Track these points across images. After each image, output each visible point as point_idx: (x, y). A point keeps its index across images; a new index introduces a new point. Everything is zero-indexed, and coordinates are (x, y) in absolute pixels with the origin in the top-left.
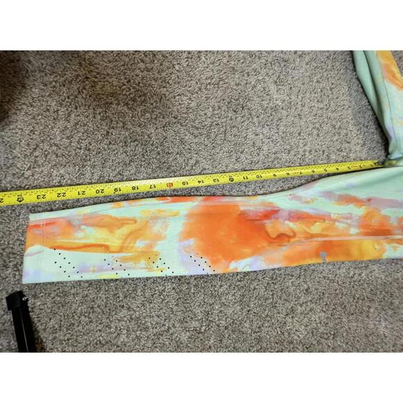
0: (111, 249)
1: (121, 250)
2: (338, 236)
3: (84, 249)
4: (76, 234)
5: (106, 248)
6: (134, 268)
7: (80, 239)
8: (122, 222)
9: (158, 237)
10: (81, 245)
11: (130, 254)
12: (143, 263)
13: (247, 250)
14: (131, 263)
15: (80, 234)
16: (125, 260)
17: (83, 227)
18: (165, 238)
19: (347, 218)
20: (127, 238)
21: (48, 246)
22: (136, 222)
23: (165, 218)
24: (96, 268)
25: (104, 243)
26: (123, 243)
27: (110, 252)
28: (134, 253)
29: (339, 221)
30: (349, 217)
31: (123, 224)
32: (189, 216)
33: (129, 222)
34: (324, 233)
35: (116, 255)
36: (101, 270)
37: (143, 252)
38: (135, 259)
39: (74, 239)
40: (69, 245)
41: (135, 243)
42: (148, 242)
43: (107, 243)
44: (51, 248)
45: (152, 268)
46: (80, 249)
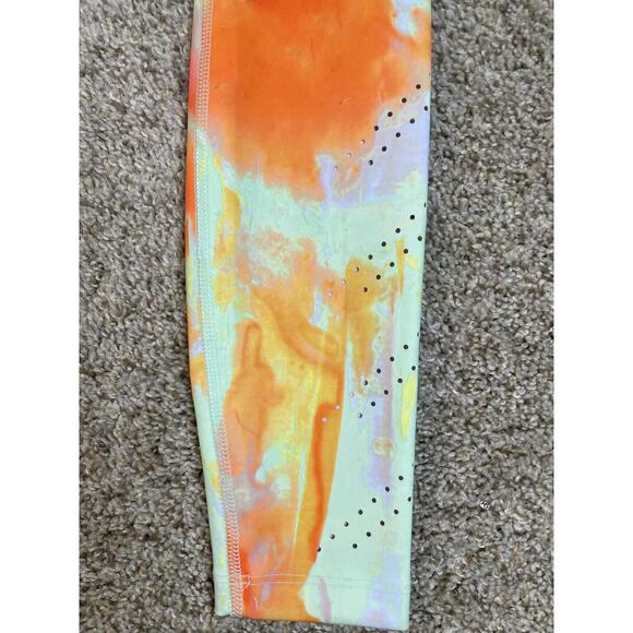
0: (331, 398)
1: (334, 371)
3: (325, 476)
4: (281, 496)
5: (326, 413)
6: (390, 332)
7: (294, 485)
8: (252, 366)
9: (305, 262)
10: (313, 482)
11: (350, 347)
12: (376, 308)
14: (375, 342)
15: (282, 486)
16: (364, 360)
17: (260, 476)
18: (308, 244)
20: (300, 353)
21: (309, 567)
22: (254, 326)
23: (244, 238)
24: (381, 439)
25: (311, 420)
26: (315, 363)
27: (339, 401)
28: (349, 336)
31: (260, 364)
33: (252, 343)
35: (348, 386)
36: (387, 426)
37: (345, 308)
38: (363, 328)
39: (294, 499)
40: (311, 514)
41: (318, 331)
42: (316, 293)
43: (313, 411)
44: (314, 558)
45: (393, 280)
46: (325, 483)
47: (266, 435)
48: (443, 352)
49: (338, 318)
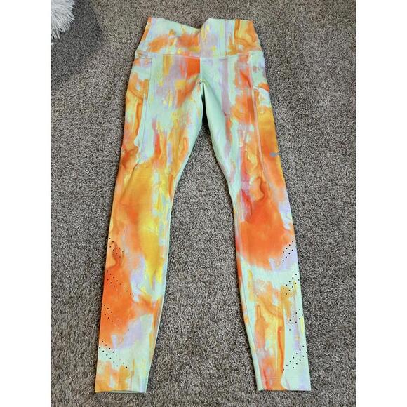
0: (281, 325)
1: (281, 317)
2: (257, 141)
4: (271, 354)
5: (280, 330)
6: (295, 305)
7: (274, 351)
8: (260, 318)
9: (269, 287)
10: (279, 350)
11: (284, 310)
12: (290, 299)
13: (275, 216)
14: (291, 308)
15: (271, 351)
16: (289, 313)
17: (266, 349)
18: (270, 282)
19: (242, 134)
20: (271, 313)
21: (281, 375)
22: (258, 306)
23: (254, 282)
24: (297, 336)
25: (277, 332)
26: (275, 315)
27: (284, 326)
28: (284, 307)
29: (245, 140)
30: (241, 132)
31: (261, 317)
32: (251, 262)
33: (259, 311)
34: (256, 152)
35: (285, 321)
36: (297, 332)
37: (282, 299)
38: (287, 305)
39: (275, 355)
40: (280, 359)
41: (275, 306)
42: (274, 296)
43: (277, 330)
44: (283, 372)
45: (294, 291)
46: (283, 350)
47: (266, 337)
48: (309, 310)
49: (280, 302)
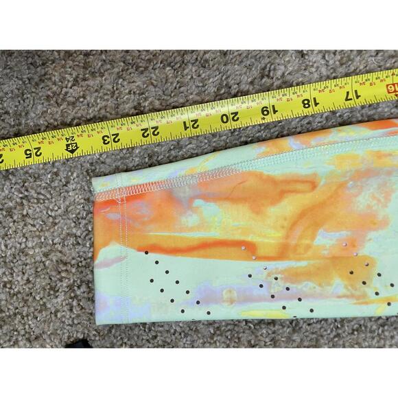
0: (261, 252)
1: (283, 252)
3: (202, 252)
4: (184, 219)
5: (249, 249)
6: (322, 296)
7: (191, 229)
8: (281, 188)
9: (369, 222)
10: (195, 243)
11: (303, 264)
12: (338, 283)
14: (311, 284)
15: (191, 220)
16: (295, 276)
17: (198, 202)
18: (385, 223)
20: (294, 224)
21: (132, 247)
24: (235, 295)
25: (242, 238)
26: (287, 237)
27: (259, 258)
28: (312, 262)
31: (282, 194)
33: (299, 187)
35: (272, 265)
36: (247, 299)
40: (172, 245)
42: (345, 233)
43: (249, 238)
45: (364, 296)
46: (195, 253)
47: (227, 205)
49: (326, 252)
